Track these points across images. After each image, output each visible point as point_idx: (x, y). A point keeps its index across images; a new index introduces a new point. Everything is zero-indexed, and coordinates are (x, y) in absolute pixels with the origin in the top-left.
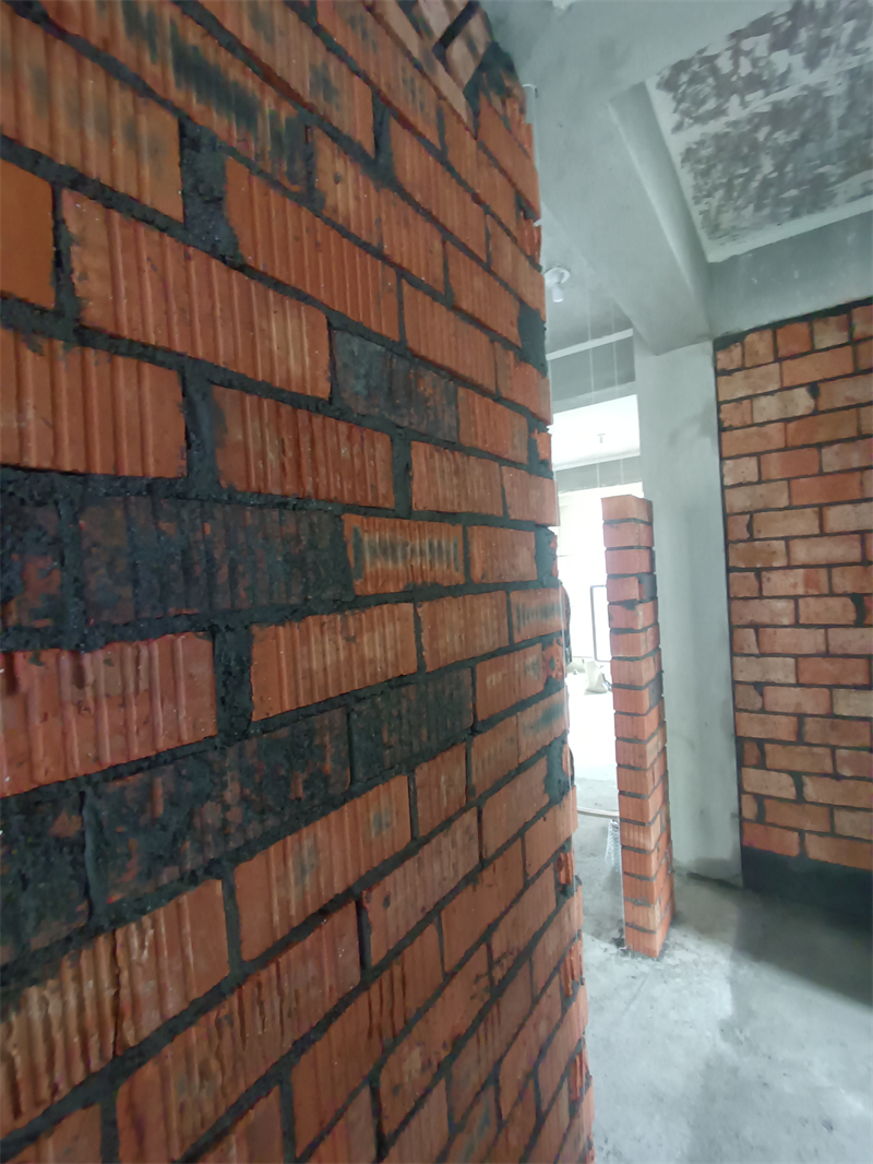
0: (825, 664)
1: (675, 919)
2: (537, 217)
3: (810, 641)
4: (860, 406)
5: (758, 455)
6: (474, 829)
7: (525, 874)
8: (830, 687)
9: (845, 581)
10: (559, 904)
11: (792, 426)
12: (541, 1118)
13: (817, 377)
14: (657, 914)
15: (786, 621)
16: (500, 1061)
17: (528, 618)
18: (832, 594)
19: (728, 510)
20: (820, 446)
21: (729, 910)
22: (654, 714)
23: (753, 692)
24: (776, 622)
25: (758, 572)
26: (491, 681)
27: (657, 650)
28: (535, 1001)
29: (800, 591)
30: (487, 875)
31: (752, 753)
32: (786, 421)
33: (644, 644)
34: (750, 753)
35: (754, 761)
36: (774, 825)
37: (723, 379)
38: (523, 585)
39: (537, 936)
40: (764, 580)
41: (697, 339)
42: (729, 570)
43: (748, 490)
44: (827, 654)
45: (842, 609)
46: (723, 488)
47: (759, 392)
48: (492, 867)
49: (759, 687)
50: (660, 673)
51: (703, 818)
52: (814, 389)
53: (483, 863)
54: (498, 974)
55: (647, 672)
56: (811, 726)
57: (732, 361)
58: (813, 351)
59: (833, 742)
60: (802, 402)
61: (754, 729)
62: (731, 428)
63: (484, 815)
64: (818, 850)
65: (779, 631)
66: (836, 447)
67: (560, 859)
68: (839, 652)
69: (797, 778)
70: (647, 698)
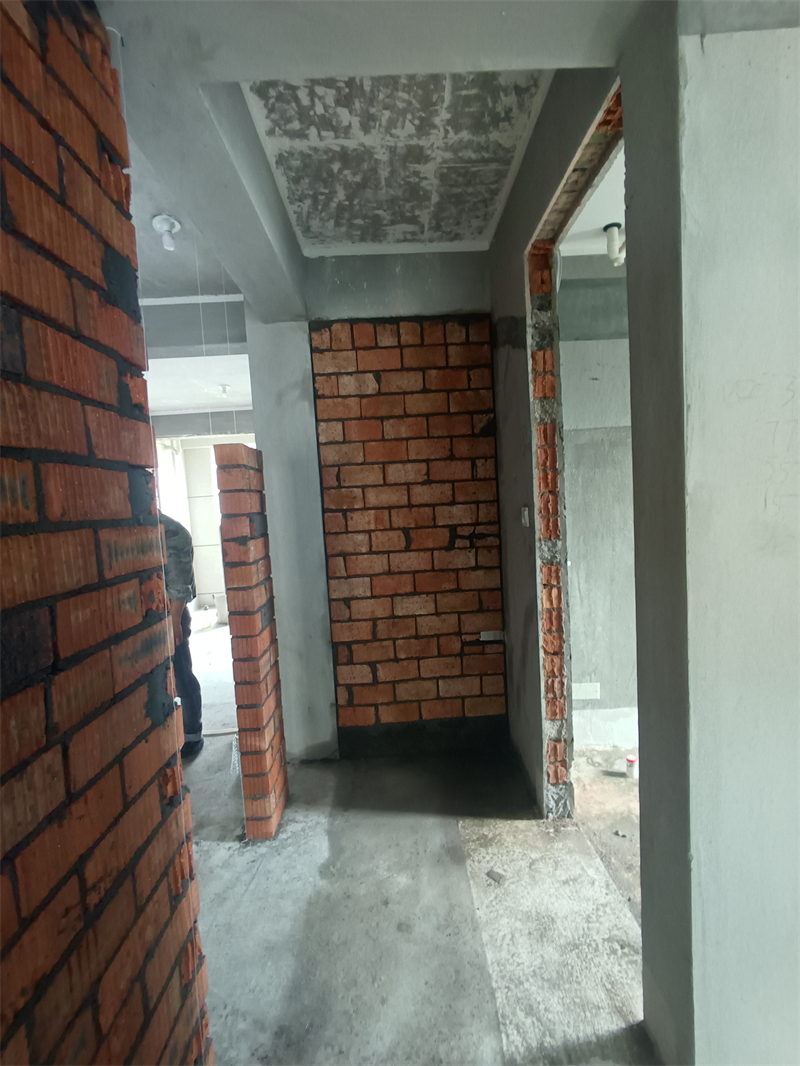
0: (389, 581)
1: (289, 801)
2: (126, 165)
3: (378, 564)
4: (405, 393)
5: (342, 420)
6: (58, 766)
7: (125, 795)
8: (392, 596)
9: (399, 520)
10: (165, 816)
11: (364, 401)
12: (149, 1013)
13: (380, 368)
14: (273, 802)
15: (364, 550)
16: (99, 979)
17: (122, 555)
18: (392, 529)
19: (323, 463)
20: (382, 419)
21: (329, 779)
22: (266, 634)
23: (343, 606)
24: (357, 551)
25: (344, 512)
26: (77, 618)
27: (269, 579)
28: (140, 910)
29: (372, 527)
30: (77, 808)
31: (343, 652)
32: (362, 397)
33: (256, 574)
34: (341, 653)
35: (345, 660)
36: (359, 705)
37: (317, 356)
38: (115, 523)
39: (140, 852)
40: (349, 519)
41: (296, 318)
42: (324, 511)
43: (337, 447)
44: (389, 573)
45: (396, 539)
46: (319, 444)
47: (343, 371)
48: (82, 799)
49: (347, 601)
50: (271, 599)
51: (310, 713)
52: (378, 375)
53: (71, 797)
54: (93, 899)
55: (259, 598)
56: (381, 625)
57: (323, 342)
58: (376, 347)
59: (394, 636)
60: (370, 385)
61: (345, 636)
62: (323, 397)
63: (72, 750)
64: (387, 716)
65: (360, 557)
66: (391, 421)
67: (166, 775)
68: (397, 570)
69: (373, 665)
70: (259, 620)
